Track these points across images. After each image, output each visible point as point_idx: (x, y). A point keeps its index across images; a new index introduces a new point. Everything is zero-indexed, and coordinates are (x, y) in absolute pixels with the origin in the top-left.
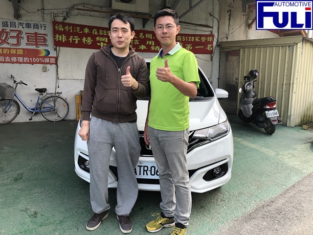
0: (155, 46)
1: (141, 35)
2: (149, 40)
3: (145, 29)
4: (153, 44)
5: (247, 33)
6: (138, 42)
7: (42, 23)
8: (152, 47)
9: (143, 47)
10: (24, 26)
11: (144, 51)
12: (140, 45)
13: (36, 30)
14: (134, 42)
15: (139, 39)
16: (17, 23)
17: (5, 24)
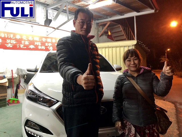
2: (37, 41)
4: (40, 45)
6: (28, 43)
8: (39, 46)
11: (33, 49)
14: (24, 43)
15: (28, 40)
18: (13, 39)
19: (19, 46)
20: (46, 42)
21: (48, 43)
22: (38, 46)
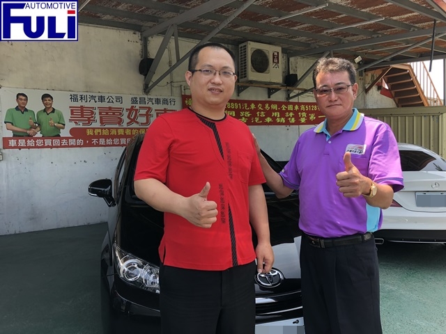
0: (280, 117)
1: (267, 106)
2: (274, 111)
3: (270, 99)
4: (278, 116)
5: (364, 100)
7: (172, 97)
8: (277, 118)
9: (269, 120)
10: (154, 101)
11: (270, 124)
12: (266, 117)
13: (165, 106)
14: (260, 114)
15: (265, 110)
16: (146, 99)
17: (134, 101)
18: (247, 111)
19: (254, 119)
20: (287, 111)
21: (290, 111)
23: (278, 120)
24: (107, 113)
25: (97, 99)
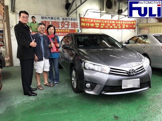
2: (113, 24)
3: (112, 19)
6: (110, 25)
10: (70, 20)
11: (112, 28)
13: (74, 21)
14: (108, 25)
15: (110, 23)
16: (68, 18)
17: (63, 19)
18: (104, 23)
19: (106, 27)
20: (118, 24)
21: (119, 24)
22: (114, 26)
23: (115, 27)
24: (54, 24)
25: (50, 18)
